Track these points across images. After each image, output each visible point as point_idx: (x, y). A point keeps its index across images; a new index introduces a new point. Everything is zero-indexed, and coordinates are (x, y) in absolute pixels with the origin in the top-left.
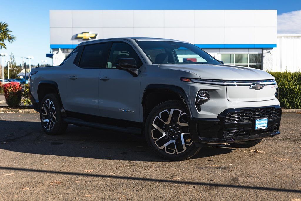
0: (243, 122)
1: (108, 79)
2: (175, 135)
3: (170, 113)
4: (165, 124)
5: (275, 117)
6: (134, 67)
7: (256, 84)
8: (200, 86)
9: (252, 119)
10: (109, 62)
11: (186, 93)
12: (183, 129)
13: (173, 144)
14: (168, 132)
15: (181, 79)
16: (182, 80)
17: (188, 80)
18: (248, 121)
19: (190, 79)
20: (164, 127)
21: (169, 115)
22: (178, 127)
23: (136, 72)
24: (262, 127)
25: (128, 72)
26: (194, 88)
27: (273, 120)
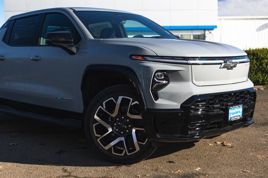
0: (214, 112)
1: (40, 59)
2: (124, 130)
3: (117, 102)
4: (111, 116)
5: (249, 102)
6: (71, 42)
7: (228, 62)
8: (156, 66)
9: (224, 107)
10: (42, 38)
11: (138, 74)
12: (135, 123)
13: (121, 142)
14: (116, 126)
15: (131, 56)
16: (132, 59)
17: (140, 58)
18: (218, 110)
19: (143, 56)
20: (110, 120)
21: (115, 104)
22: (128, 120)
23: (74, 49)
24: (236, 117)
25: (63, 49)
26: (148, 69)
27: (247, 107)
